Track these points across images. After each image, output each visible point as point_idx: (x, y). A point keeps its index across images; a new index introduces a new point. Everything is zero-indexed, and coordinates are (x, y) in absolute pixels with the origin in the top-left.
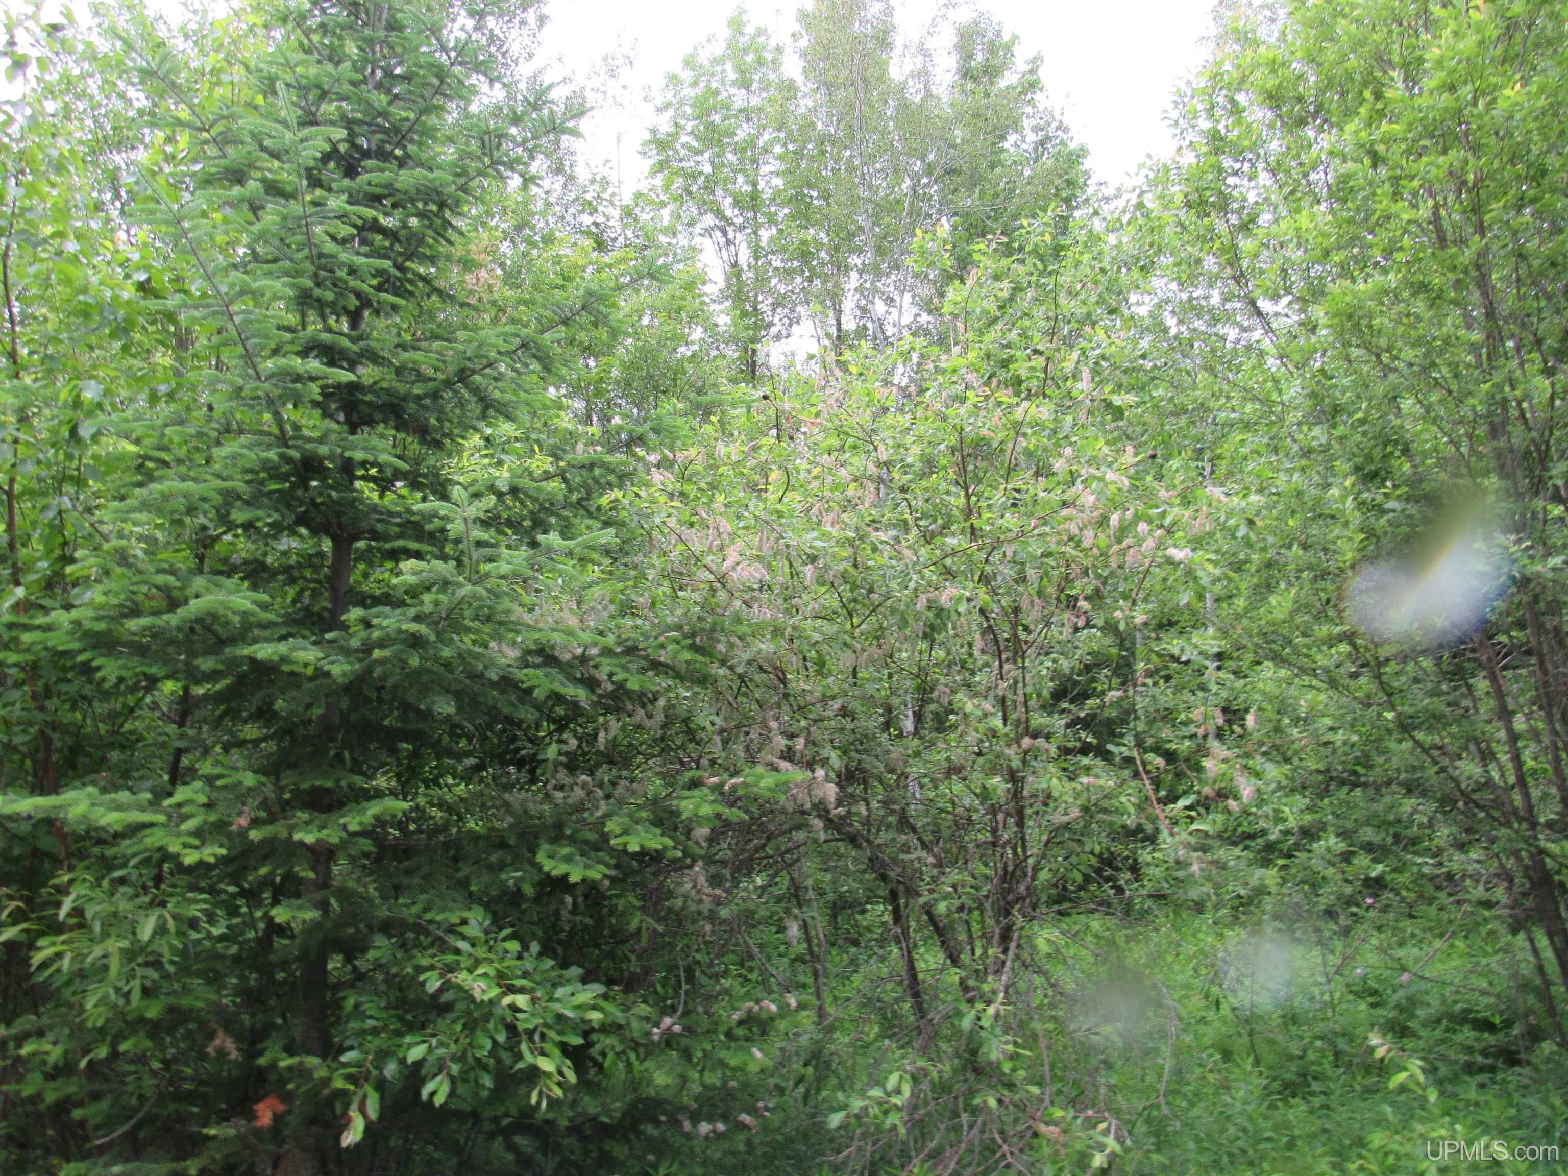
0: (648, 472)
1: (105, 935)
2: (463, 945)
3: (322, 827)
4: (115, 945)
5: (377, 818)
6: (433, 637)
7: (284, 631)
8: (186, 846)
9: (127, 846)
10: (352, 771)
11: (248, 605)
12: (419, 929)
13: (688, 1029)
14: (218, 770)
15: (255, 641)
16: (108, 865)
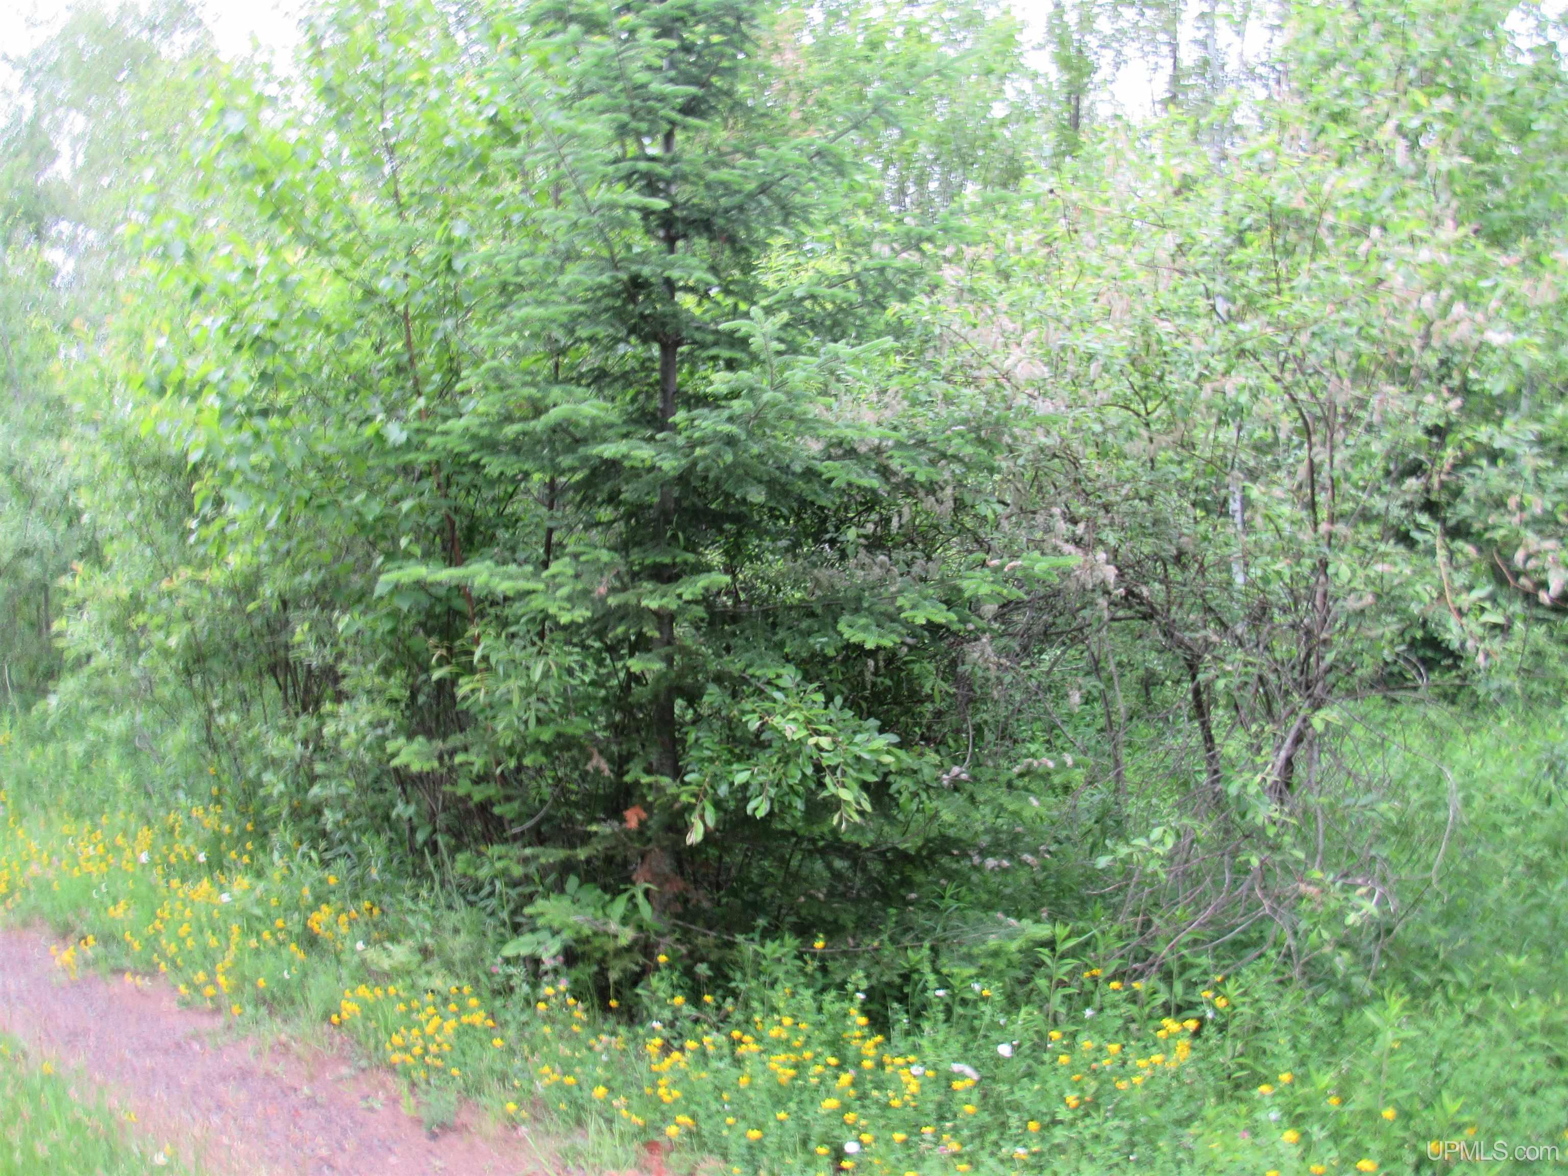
0: (939, 268)
1: (507, 676)
2: (778, 695)
3: (663, 596)
4: (515, 684)
5: (707, 589)
6: (743, 437)
7: (624, 430)
8: (561, 608)
9: (518, 608)
10: (686, 549)
11: (594, 412)
12: (745, 681)
13: (975, 779)
14: (581, 549)
15: (605, 440)
16: (504, 623)
